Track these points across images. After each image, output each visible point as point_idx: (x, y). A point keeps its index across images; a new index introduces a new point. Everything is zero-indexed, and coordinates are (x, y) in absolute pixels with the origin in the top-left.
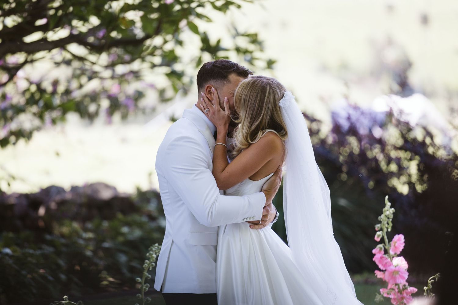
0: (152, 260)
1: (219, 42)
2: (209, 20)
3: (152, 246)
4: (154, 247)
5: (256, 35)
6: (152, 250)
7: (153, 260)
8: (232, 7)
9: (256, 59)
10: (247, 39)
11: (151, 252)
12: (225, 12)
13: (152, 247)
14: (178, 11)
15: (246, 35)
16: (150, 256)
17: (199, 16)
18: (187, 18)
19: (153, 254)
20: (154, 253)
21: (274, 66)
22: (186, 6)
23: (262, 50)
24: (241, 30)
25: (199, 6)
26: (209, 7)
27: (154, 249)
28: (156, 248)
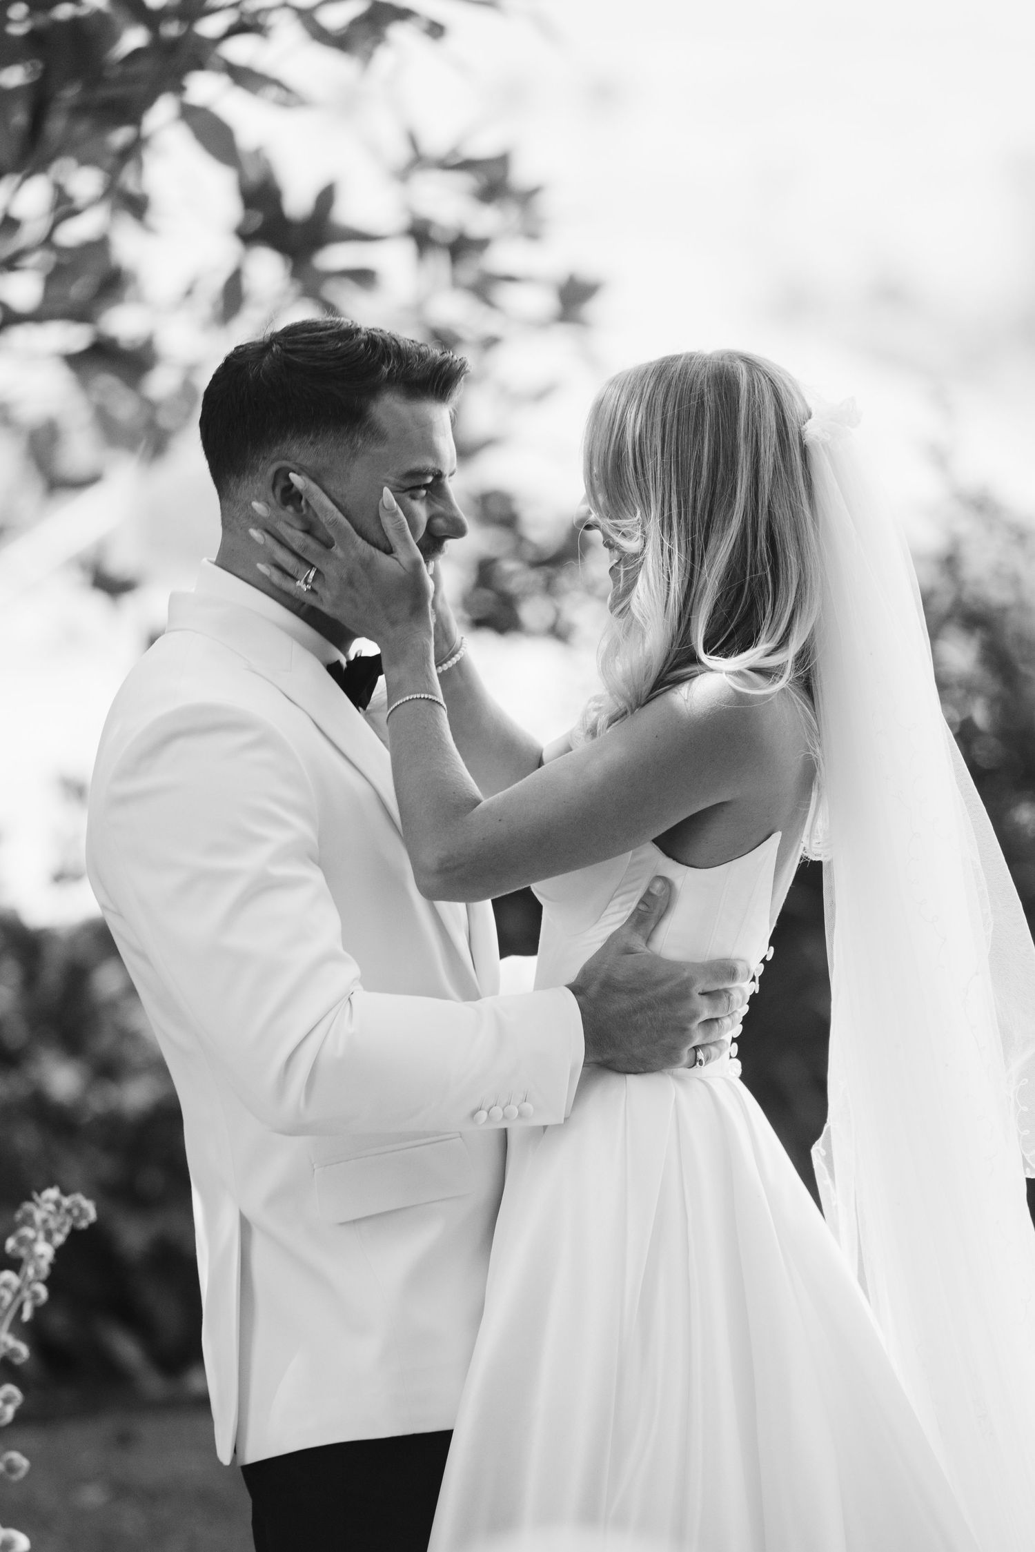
0: (30, 1271)
1: (326, 198)
2: (289, 97)
3: (31, 1199)
4: (38, 1206)
5: (502, 161)
6: (28, 1220)
7: (37, 1272)
8: (399, 33)
9: (510, 279)
10: (465, 181)
11: (28, 1232)
12: (368, 57)
13: (28, 1206)
14: (136, 54)
15: (458, 161)
16: (23, 1252)
17: (242, 76)
18: (179, 89)
19: (35, 1240)
20: (41, 1236)
21: (594, 309)
22: (172, 30)
23: (532, 234)
24: (436, 142)
25: (237, 29)
26: (286, 30)
27: (39, 1216)
28: (51, 1207)
